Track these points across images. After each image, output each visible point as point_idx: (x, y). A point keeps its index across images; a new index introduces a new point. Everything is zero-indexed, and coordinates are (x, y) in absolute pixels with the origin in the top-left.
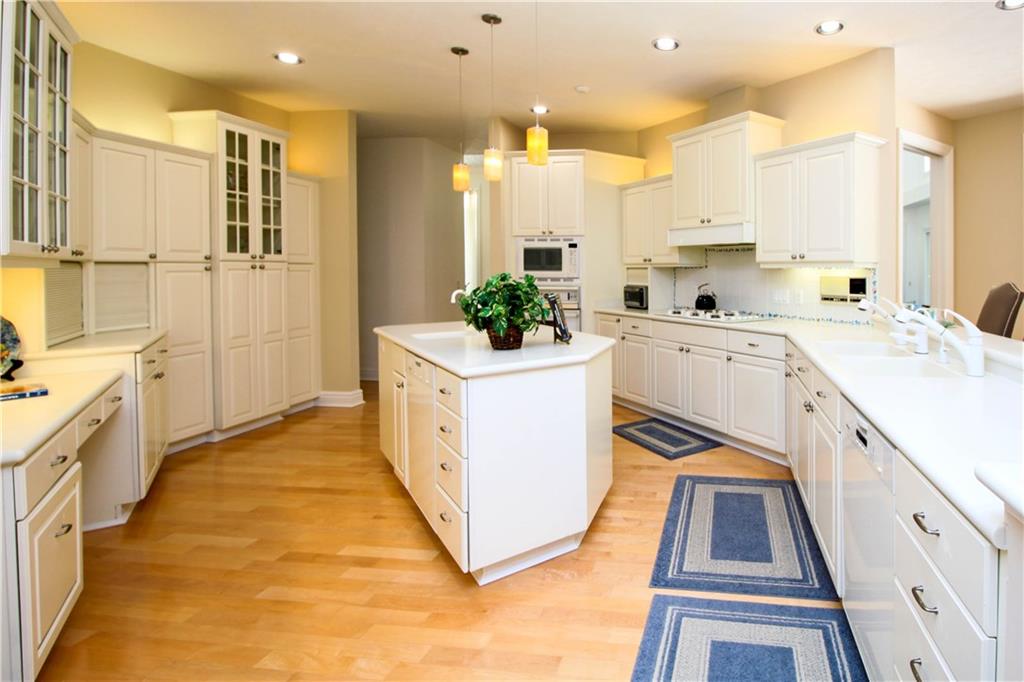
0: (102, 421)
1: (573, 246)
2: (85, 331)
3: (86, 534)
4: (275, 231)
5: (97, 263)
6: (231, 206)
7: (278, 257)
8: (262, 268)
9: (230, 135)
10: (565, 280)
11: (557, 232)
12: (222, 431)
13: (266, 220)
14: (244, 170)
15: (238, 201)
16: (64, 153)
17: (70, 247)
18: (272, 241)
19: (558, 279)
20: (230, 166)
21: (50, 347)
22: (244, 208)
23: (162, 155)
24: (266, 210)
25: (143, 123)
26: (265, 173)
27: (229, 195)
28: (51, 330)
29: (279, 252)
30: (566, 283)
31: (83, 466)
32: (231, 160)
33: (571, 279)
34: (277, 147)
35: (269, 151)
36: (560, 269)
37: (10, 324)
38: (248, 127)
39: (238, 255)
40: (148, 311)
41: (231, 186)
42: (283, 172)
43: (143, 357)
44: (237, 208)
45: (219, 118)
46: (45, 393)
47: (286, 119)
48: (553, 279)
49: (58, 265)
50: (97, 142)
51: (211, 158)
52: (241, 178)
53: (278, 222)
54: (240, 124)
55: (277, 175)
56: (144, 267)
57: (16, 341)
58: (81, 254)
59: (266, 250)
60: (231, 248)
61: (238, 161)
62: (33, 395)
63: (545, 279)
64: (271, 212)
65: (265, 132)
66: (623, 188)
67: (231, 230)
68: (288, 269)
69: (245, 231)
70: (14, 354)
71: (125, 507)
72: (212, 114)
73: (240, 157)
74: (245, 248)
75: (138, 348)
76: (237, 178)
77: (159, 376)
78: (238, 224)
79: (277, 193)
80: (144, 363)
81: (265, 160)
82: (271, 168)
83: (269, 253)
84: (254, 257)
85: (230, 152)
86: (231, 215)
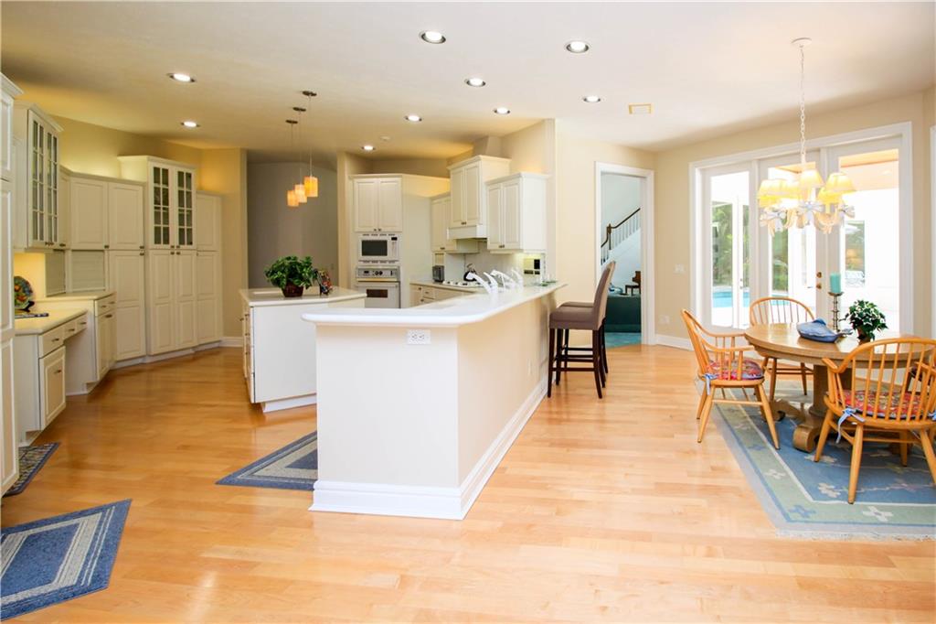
0: (75, 332)
1: (394, 239)
2: (67, 290)
3: (67, 397)
4: (188, 230)
5: (73, 251)
6: (157, 215)
7: (190, 247)
8: (178, 253)
9: (156, 170)
10: (390, 262)
11: (383, 229)
12: (150, 356)
13: (181, 223)
14: (166, 192)
15: (162, 211)
16: (55, 192)
17: (59, 242)
18: (186, 237)
19: (385, 262)
20: (157, 191)
21: (48, 296)
22: (166, 216)
23: (112, 184)
24: (181, 217)
25: (101, 166)
26: (181, 193)
27: (156, 208)
28: (48, 288)
29: (191, 243)
30: (392, 264)
31: (66, 349)
32: (157, 185)
33: (393, 261)
34: (189, 176)
35: (184, 179)
36: (386, 254)
37: (27, 283)
38: (168, 164)
39: (162, 246)
40: (104, 279)
41: (157, 202)
42: (193, 191)
43: (98, 303)
44: (161, 216)
45: (149, 160)
46: (47, 315)
47: (198, 156)
48: (382, 262)
49: (52, 252)
50: (73, 180)
51: (144, 185)
52: (163, 196)
53: (190, 223)
54: (163, 163)
55: (189, 194)
56: (101, 253)
57: (31, 291)
58: (64, 245)
59: (182, 242)
60: (157, 241)
61: (161, 186)
62: (42, 316)
63: (377, 262)
64: (185, 218)
65: (180, 166)
66: (432, 199)
67: (157, 230)
68: (197, 255)
69: (166, 230)
70: (30, 298)
71: (89, 385)
72: (144, 158)
73: (163, 183)
74: (166, 241)
75: (95, 297)
76: (161, 198)
77: (109, 316)
78: (162, 226)
79: (189, 205)
80: (99, 306)
81: (181, 184)
82: (185, 189)
83: (184, 244)
84: (173, 247)
85: (156, 181)
86: (157, 220)
